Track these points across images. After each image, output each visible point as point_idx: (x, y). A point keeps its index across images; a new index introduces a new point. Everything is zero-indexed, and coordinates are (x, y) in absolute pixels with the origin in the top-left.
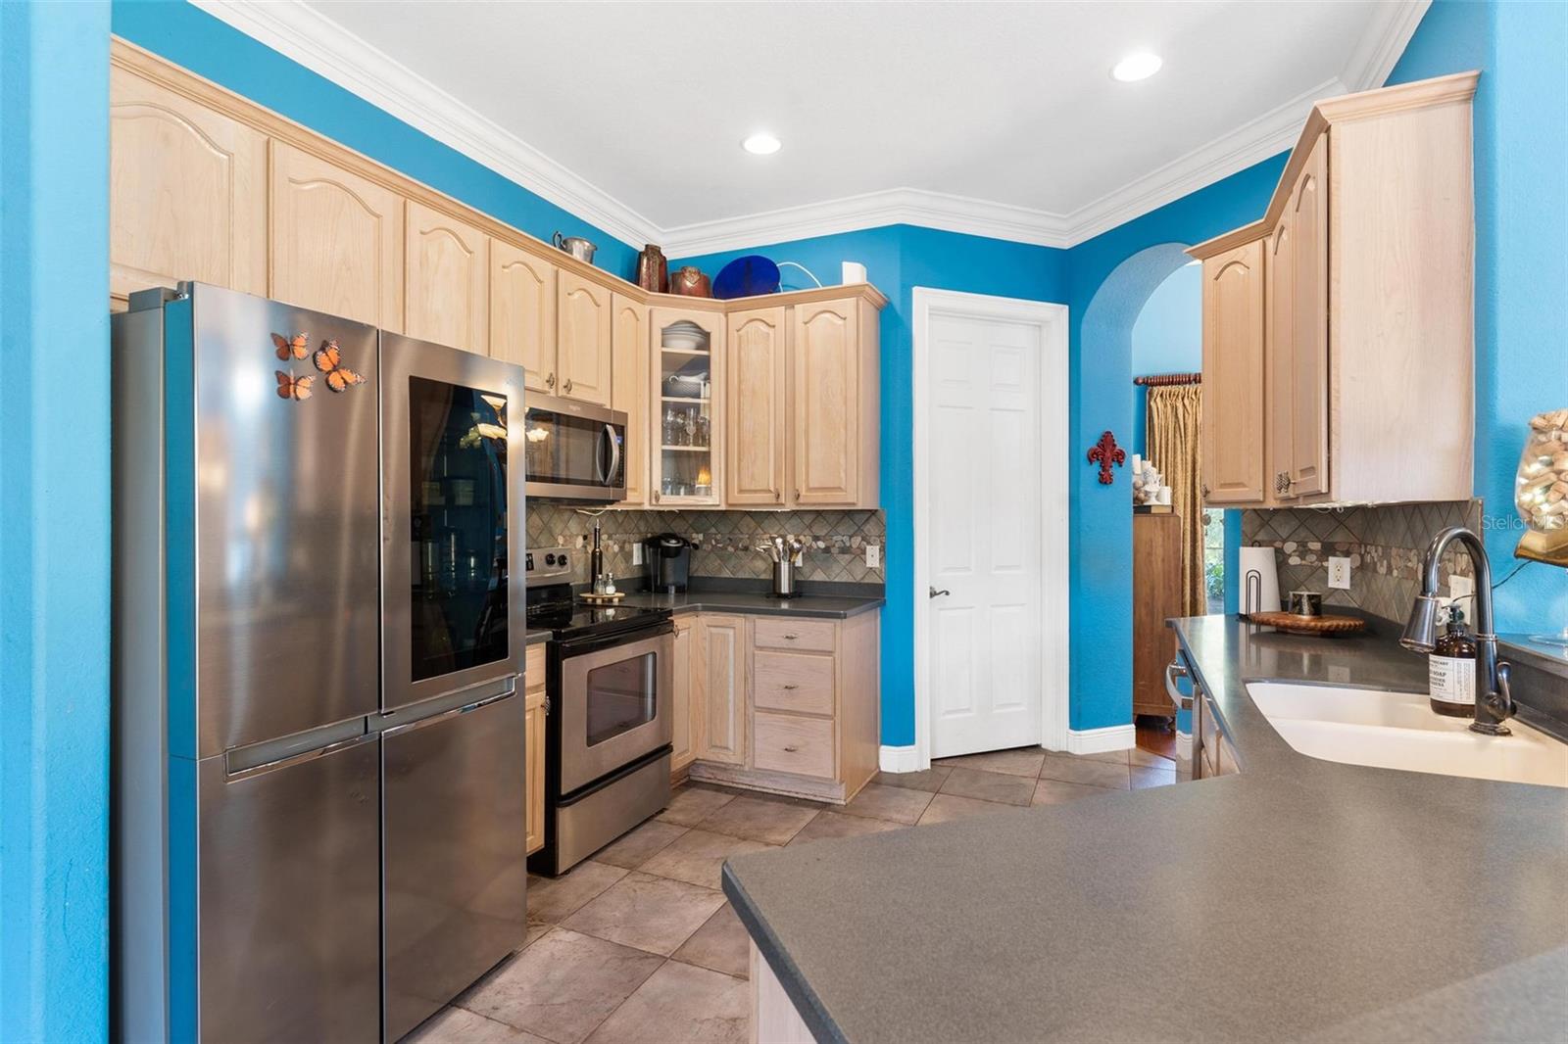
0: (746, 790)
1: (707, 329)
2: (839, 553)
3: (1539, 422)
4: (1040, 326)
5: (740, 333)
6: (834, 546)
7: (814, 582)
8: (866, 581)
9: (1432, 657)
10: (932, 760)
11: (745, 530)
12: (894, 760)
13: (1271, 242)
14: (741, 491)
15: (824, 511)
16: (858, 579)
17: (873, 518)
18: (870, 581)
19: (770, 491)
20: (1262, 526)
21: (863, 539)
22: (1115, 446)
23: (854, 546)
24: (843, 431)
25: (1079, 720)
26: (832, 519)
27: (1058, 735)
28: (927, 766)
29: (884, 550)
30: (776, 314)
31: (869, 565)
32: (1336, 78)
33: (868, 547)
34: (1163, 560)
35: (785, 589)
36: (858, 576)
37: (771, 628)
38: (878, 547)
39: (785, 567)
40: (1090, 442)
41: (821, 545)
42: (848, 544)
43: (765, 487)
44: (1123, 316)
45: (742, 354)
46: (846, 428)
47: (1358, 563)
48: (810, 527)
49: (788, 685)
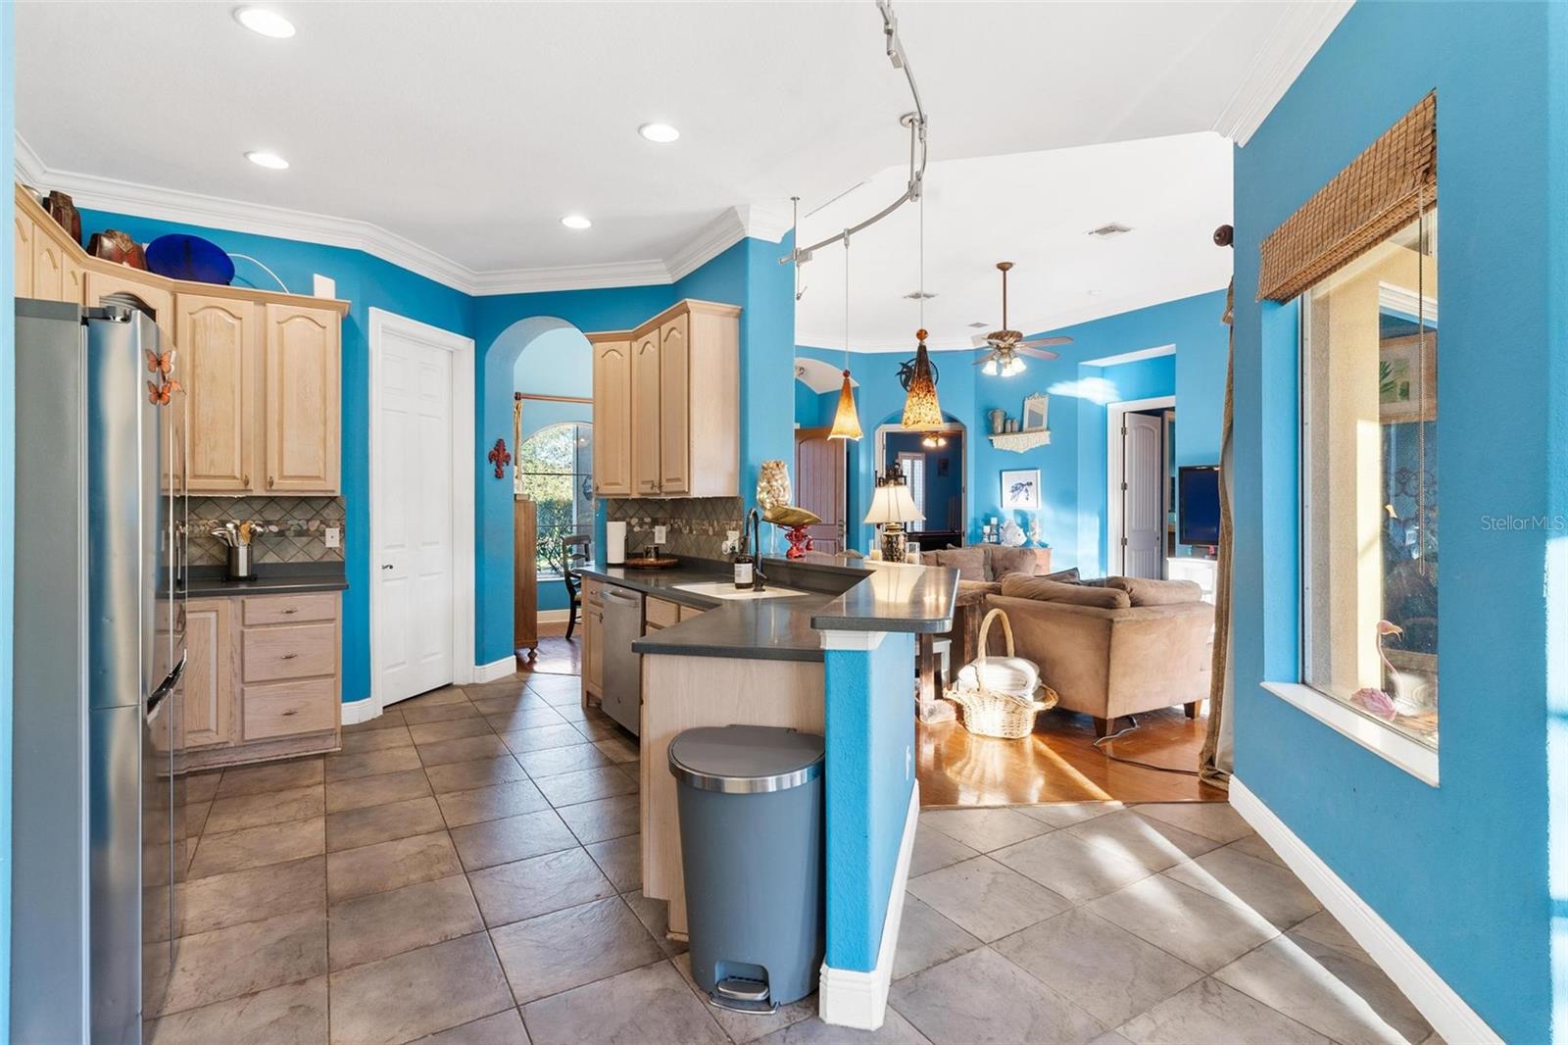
0: (225, 768)
1: (151, 305)
2: (295, 536)
3: (765, 465)
4: (452, 352)
5: (194, 316)
6: (289, 529)
7: (267, 564)
8: (326, 559)
9: (736, 565)
10: (384, 708)
12: (354, 713)
13: (637, 346)
14: (195, 476)
15: (276, 497)
16: (316, 559)
17: (334, 504)
18: (330, 560)
19: (235, 478)
20: (619, 509)
21: (322, 522)
22: (504, 450)
23: (312, 529)
24: (322, 427)
25: (481, 658)
26: (287, 505)
27: (465, 671)
28: (381, 713)
29: (344, 532)
30: (247, 308)
31: (328, 545)
32: (661, 260)
33: (327, 530)
34: (525, 534)
35: (243, 572)
36: (316, 554)
37: (262, 607)
38: (338, 529)
39: (243, 552)
40: (489, 447)
41: (274, 529)
42: (305, 528)
43: (229, 473)
44: (511, 355)
45: (198, 338)
47: (669, 529)
48: (260, 512)
49: (289, 654)
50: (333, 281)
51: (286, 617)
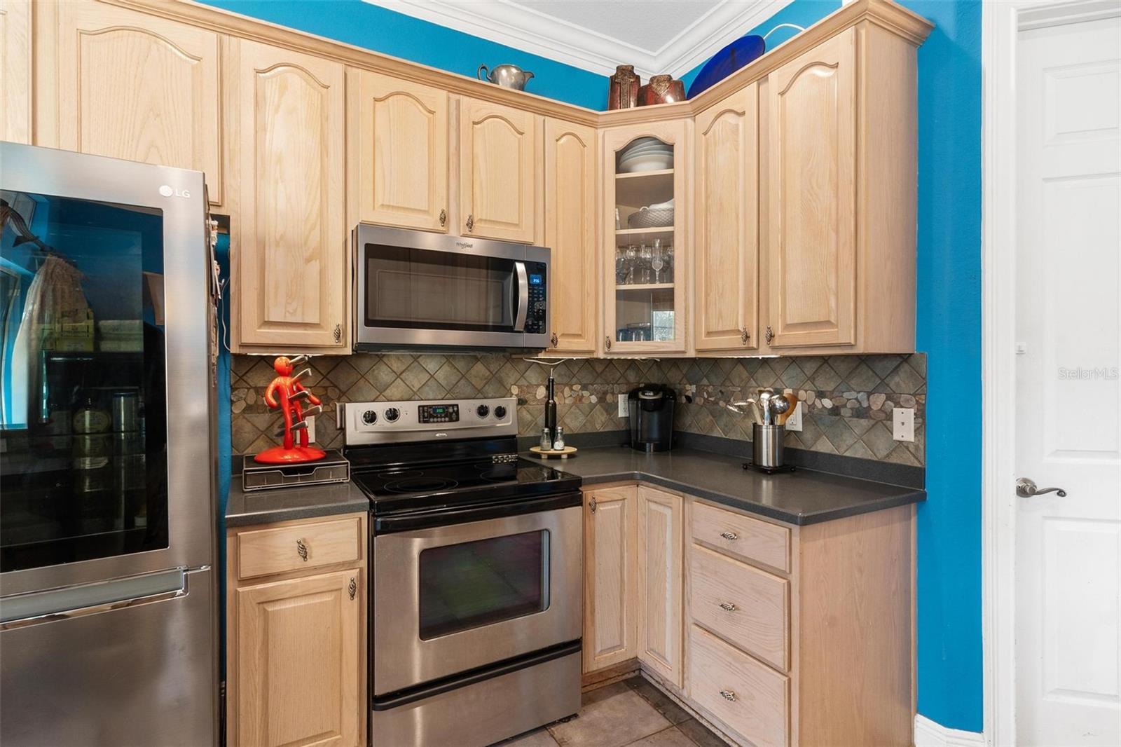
1: (670, 142)
2: (853, 416)
5: (707, 136)
6: (845, 406)
7: (817, 453)
8: (894, 460)
14: (709, 334)
15: (830, 356)
16: (880, 457)
17: (906, 367)
18: (900, 462)
21: (889, 398)
23: (874, 408)
26: (843, 368)
29: (922, 416)
30: (748, 94)
31: (897, 436)
33: (897, 411)
35: (767, 459)
36: (880, 451)
37: (709, 518)
38: (912, 411)
39: (767, 433)
41: (828, 403)
42: (865, 405)
43: (733, 327)
46: (837, 232)
48: (812, 379)
49: (728, 603)
51: (724, 543)
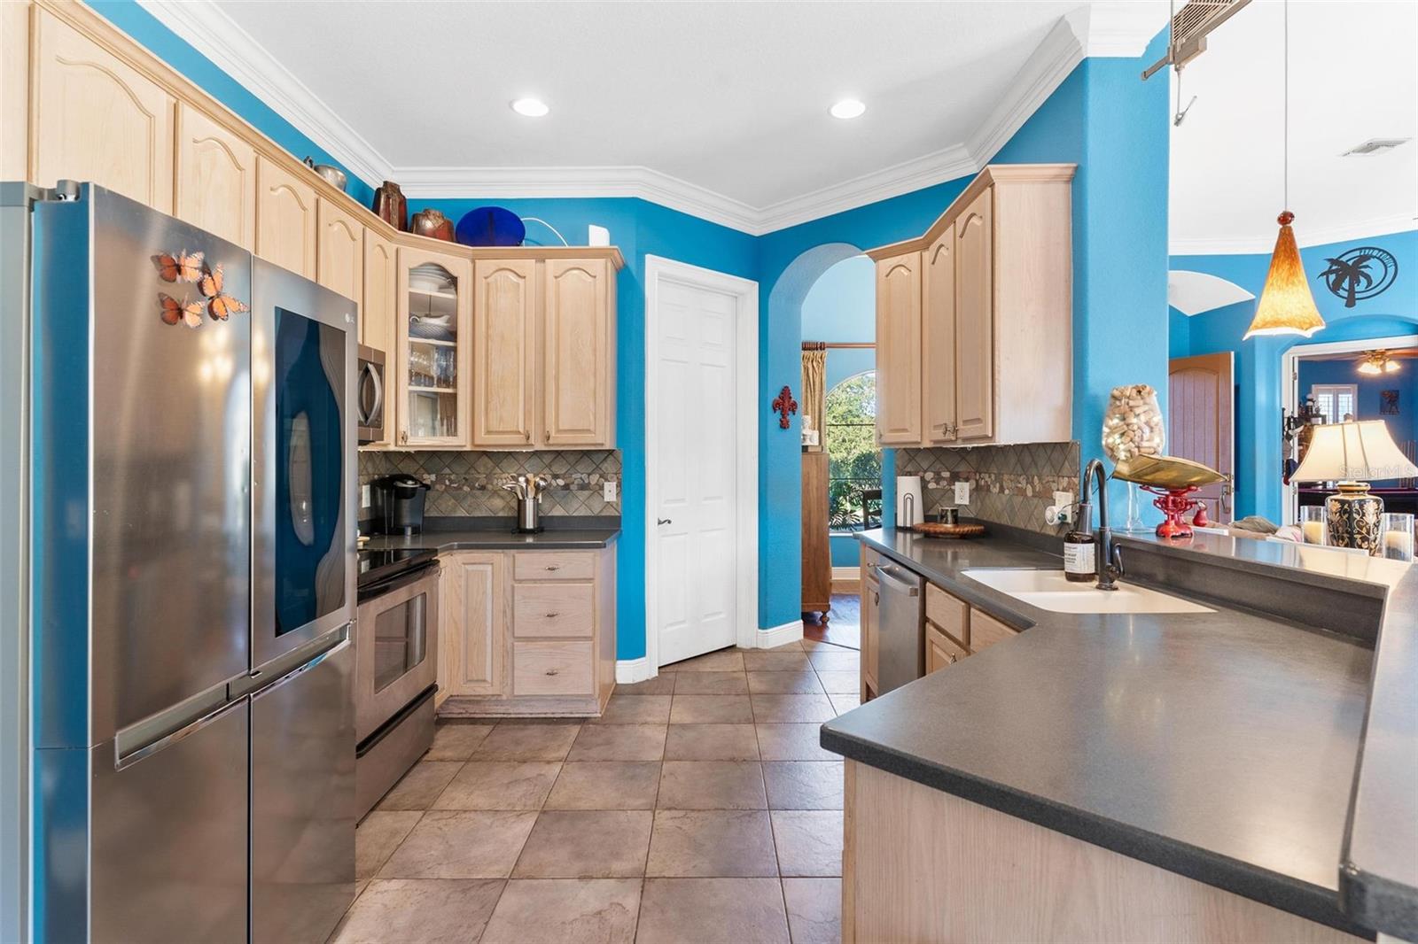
0: (501, 718)
1: (455, 275)
2: (579, 489)
3: (1116, 393)
4: (736, 298)
5: (489, 280)
6: (573, 483)
7: (553, 517)
8: (605, 513)
9: (1066, 544)
10: (659, 668)
11: (482, 469)
12: (629, 672)
13: (928, 256)
14: (489, 432)
15: (562, 451)
16: (596, 512)
17: (611, 458)
18: (608, 514)
19: (519, 432)
20: (910, 460)
21: (601, 476)
22: (790, 398)
23: (593, 483)
24: (592, 379)
25: (765, 622)
26: (572, 459)
27: (749, 635)
28: (655, 673)
29: (620, 486)
30: (528, 266)
31: (607, 499)
32: (961, 144)
33: (606, 484)
34: (817, 489)
35: (530, 525)
36: (596, 509)
37: (531, 562)
38: (615, 483)
39: (530, 504)
40: (774, 395)
41: (561, 482)
42: (586, 481)
43: (515, 429)
44: (797, 295)
45: (491, 300)
46: (595, 376)
47: (974, 486)
48: (549, 466)
49: (550, 613)
50: (606, 230)
51: (547, 574)
